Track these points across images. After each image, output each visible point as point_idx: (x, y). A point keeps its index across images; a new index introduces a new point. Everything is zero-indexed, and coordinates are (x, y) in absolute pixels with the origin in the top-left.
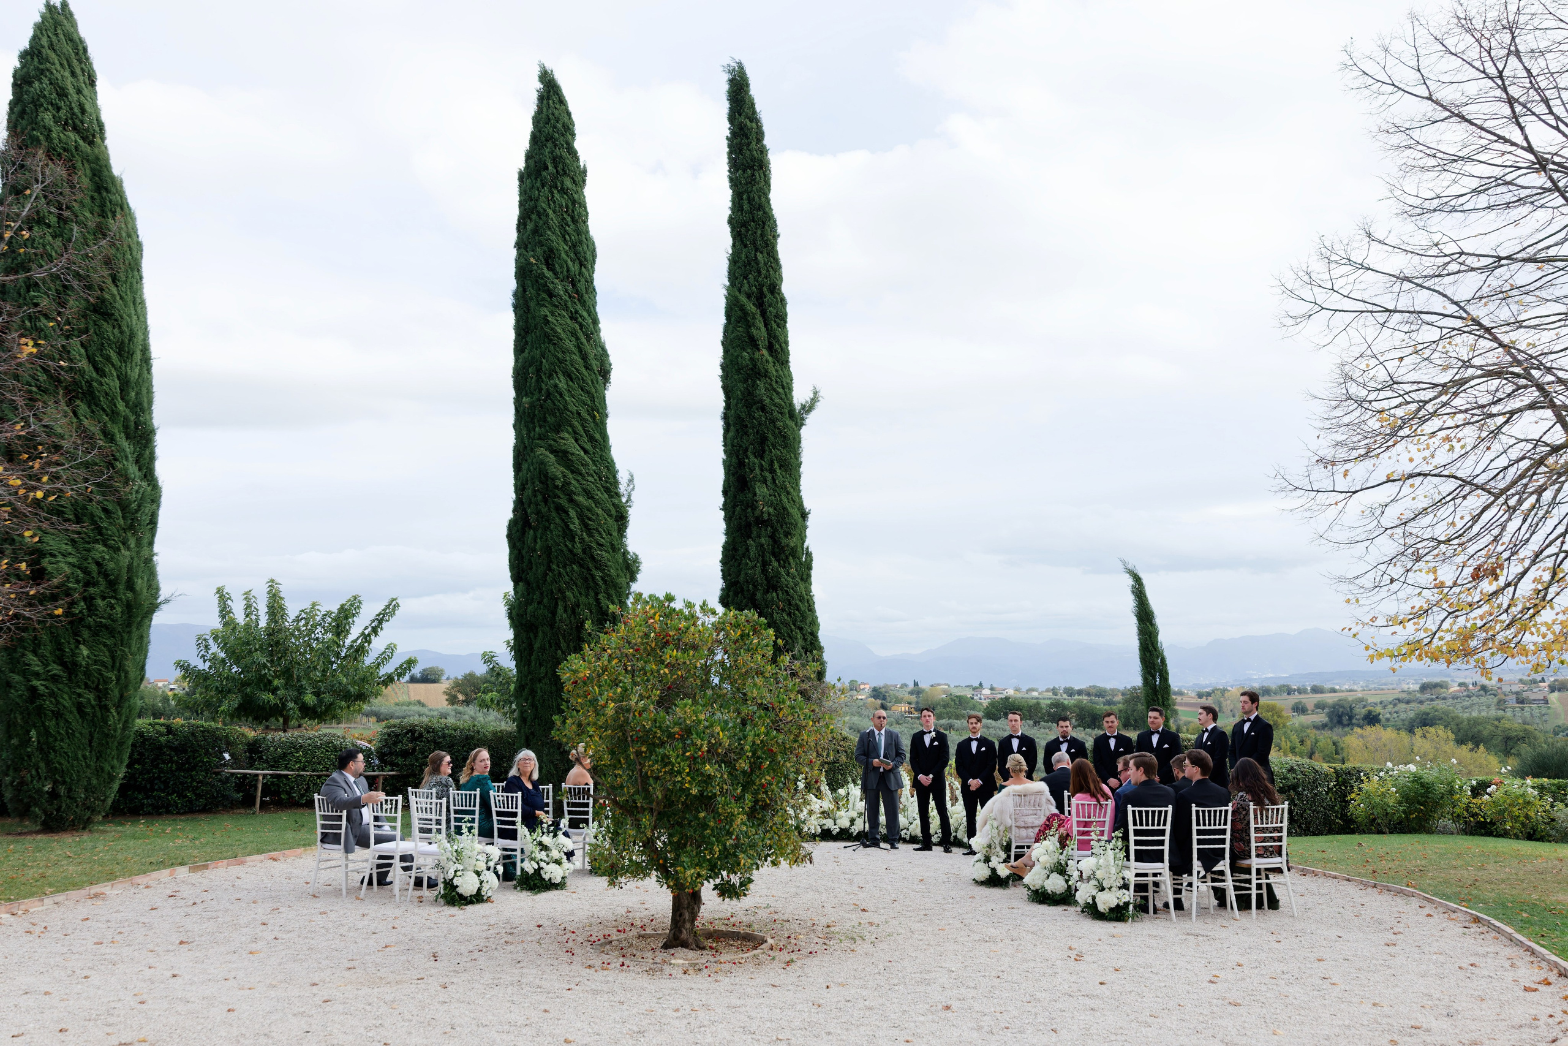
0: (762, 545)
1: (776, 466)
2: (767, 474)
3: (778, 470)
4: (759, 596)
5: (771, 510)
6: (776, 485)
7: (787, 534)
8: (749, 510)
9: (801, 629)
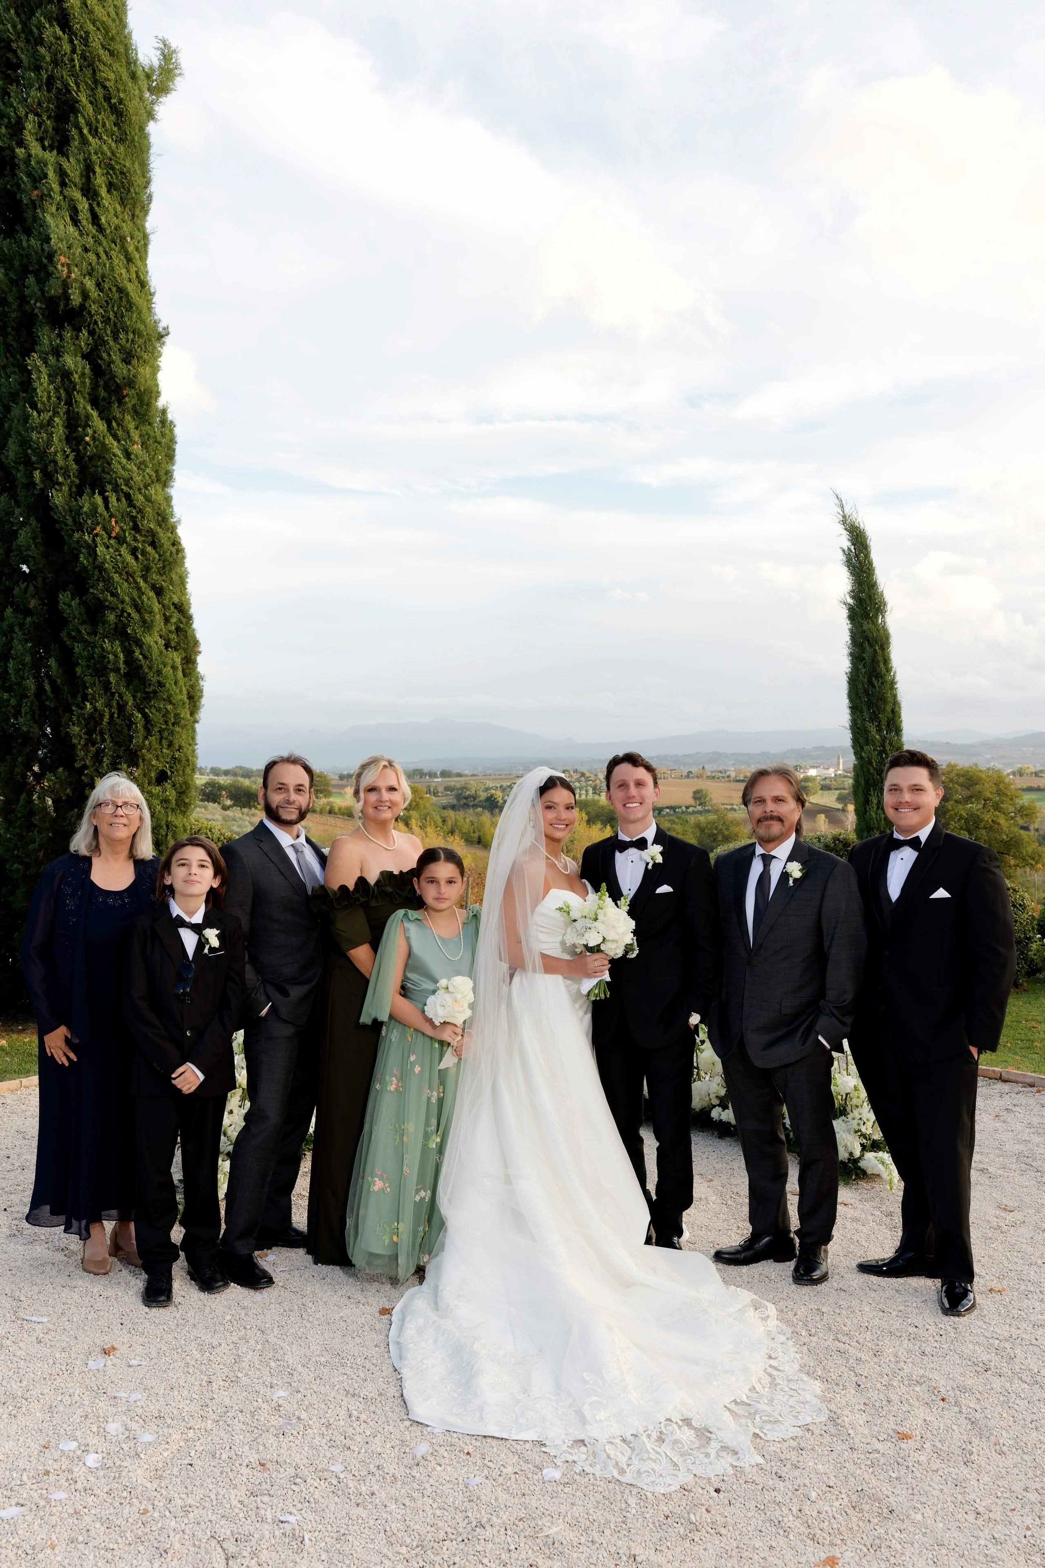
0: (66, 375)
1: (100, 180)
2: (77, 195)
3: (103, 192)
4: (58, 498)
5: (90, 284)
6: (101, 229)
7: (128, 357)
8: (31, 280)
9: (159, 592)
